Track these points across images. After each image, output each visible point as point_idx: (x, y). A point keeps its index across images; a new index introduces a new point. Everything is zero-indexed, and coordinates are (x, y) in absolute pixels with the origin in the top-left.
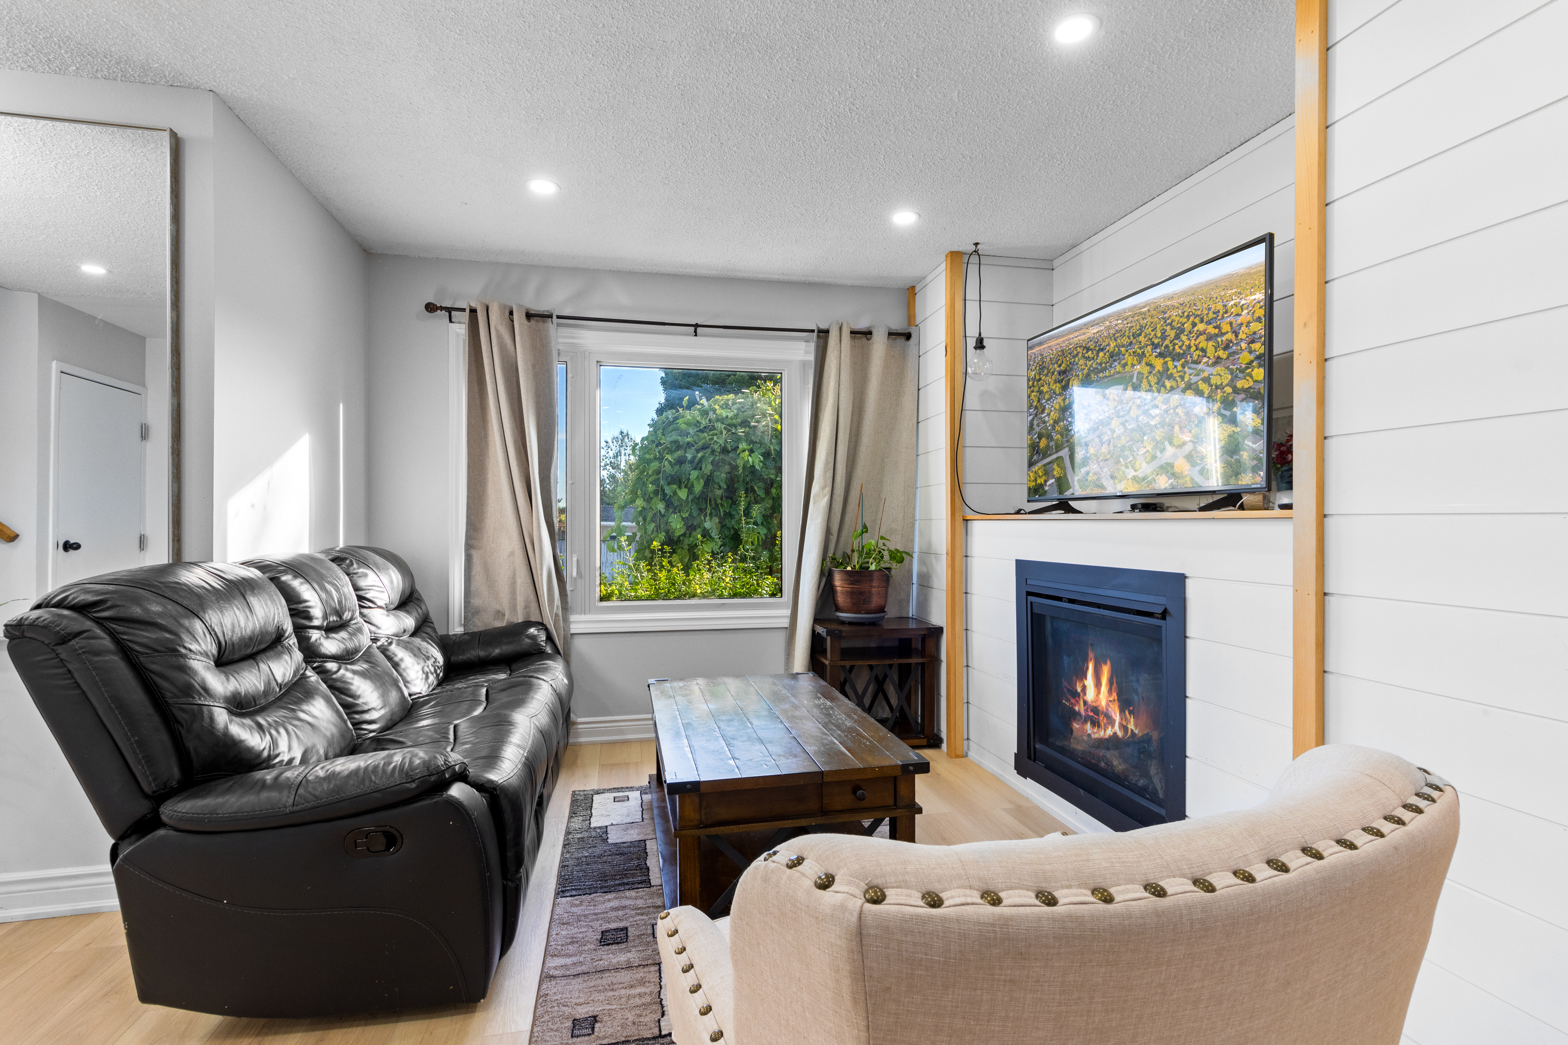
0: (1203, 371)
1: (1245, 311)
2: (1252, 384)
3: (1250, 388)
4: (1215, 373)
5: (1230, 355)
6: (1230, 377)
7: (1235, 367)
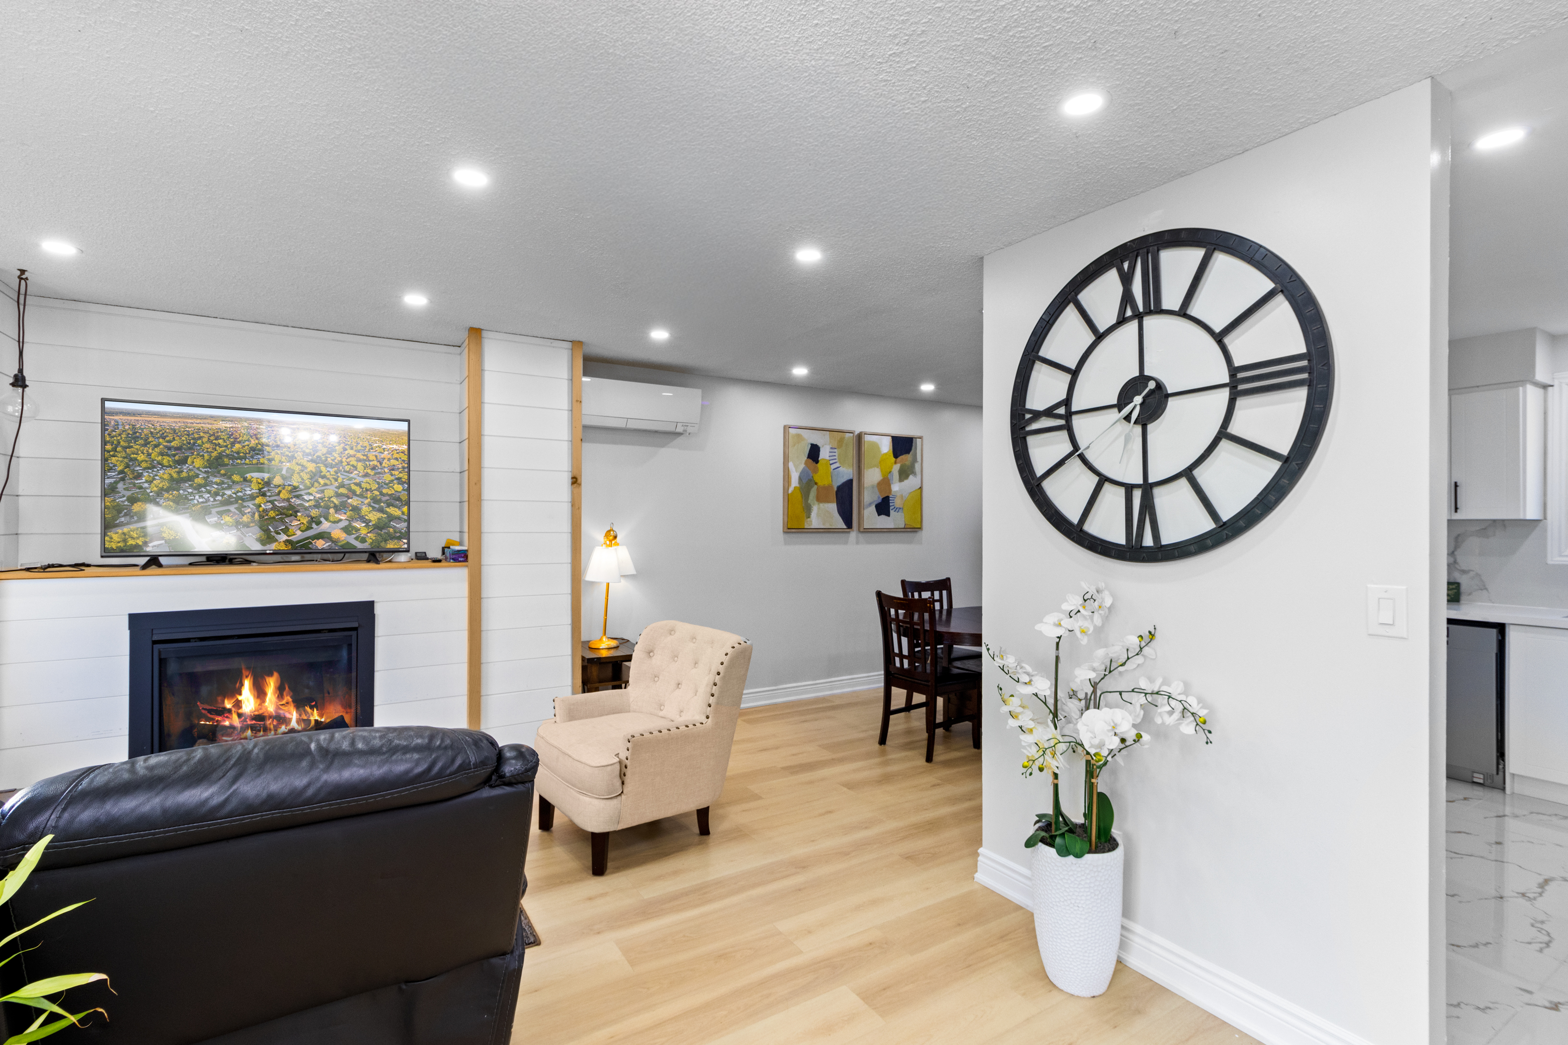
0: (355, 479)
1: (386, 453)
2: (394, 492)
3: (393, 494)
4: (364, 481)
5: (375, 474)
6: (377, 486)
7: (380, 481)
